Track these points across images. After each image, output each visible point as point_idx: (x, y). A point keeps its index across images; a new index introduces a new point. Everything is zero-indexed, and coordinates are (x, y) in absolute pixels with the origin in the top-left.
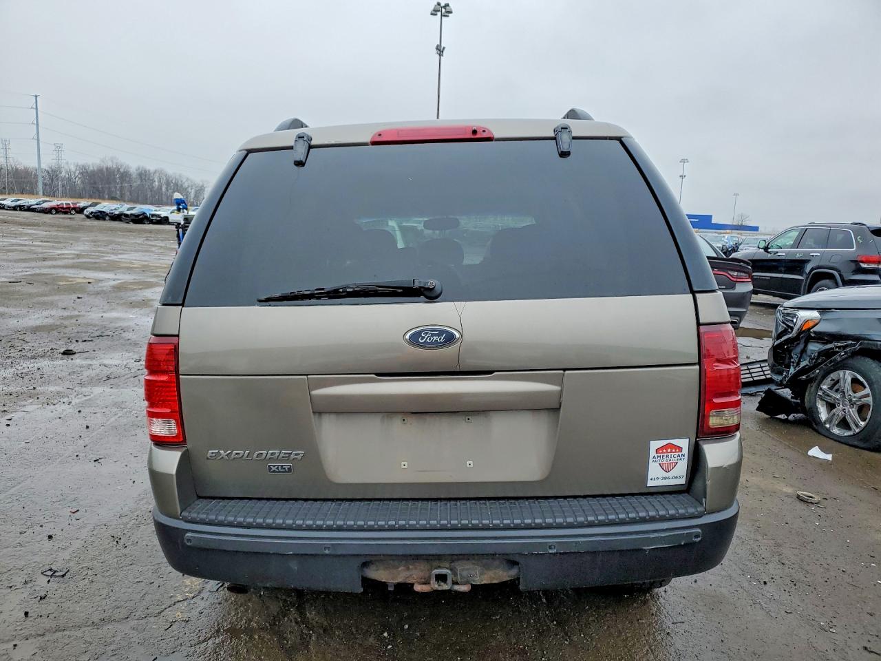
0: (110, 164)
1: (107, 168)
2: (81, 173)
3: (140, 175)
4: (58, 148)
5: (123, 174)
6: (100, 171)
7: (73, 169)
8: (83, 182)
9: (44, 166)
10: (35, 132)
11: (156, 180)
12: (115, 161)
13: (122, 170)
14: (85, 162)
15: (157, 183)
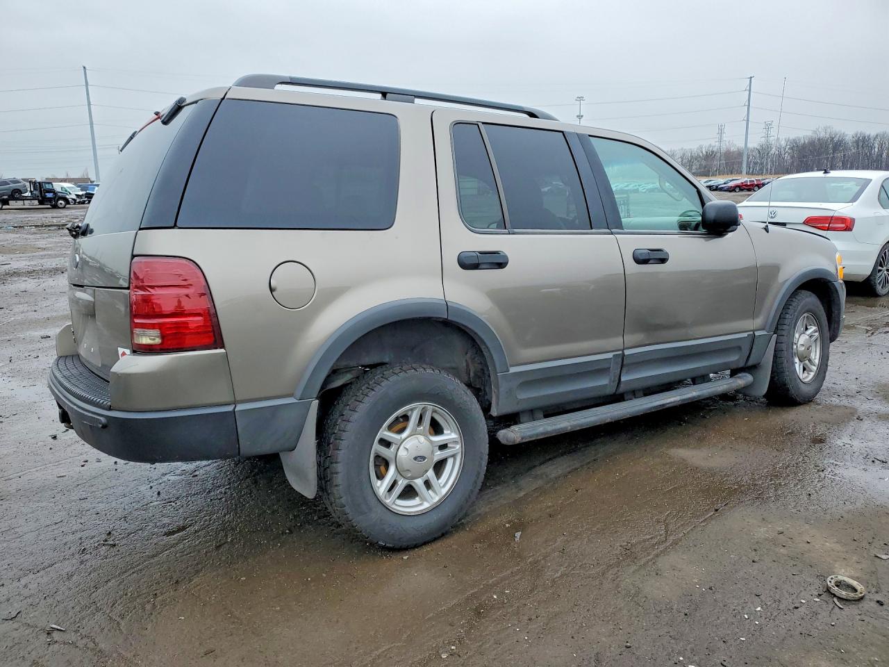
0: (822, 135)
1: (819, 139)
2: (792, 148)
3: (857, 142)
4: (768, 127)
5: (836, 144)
6: (812, 143)
7: (783, 143)
8: (792, 157)
9: (750, 145)
10: (746, 113)
11: (876, 145)
12: (829, 130)
13: (836, 139)
14: (796, 136)
15: (876, 150)
